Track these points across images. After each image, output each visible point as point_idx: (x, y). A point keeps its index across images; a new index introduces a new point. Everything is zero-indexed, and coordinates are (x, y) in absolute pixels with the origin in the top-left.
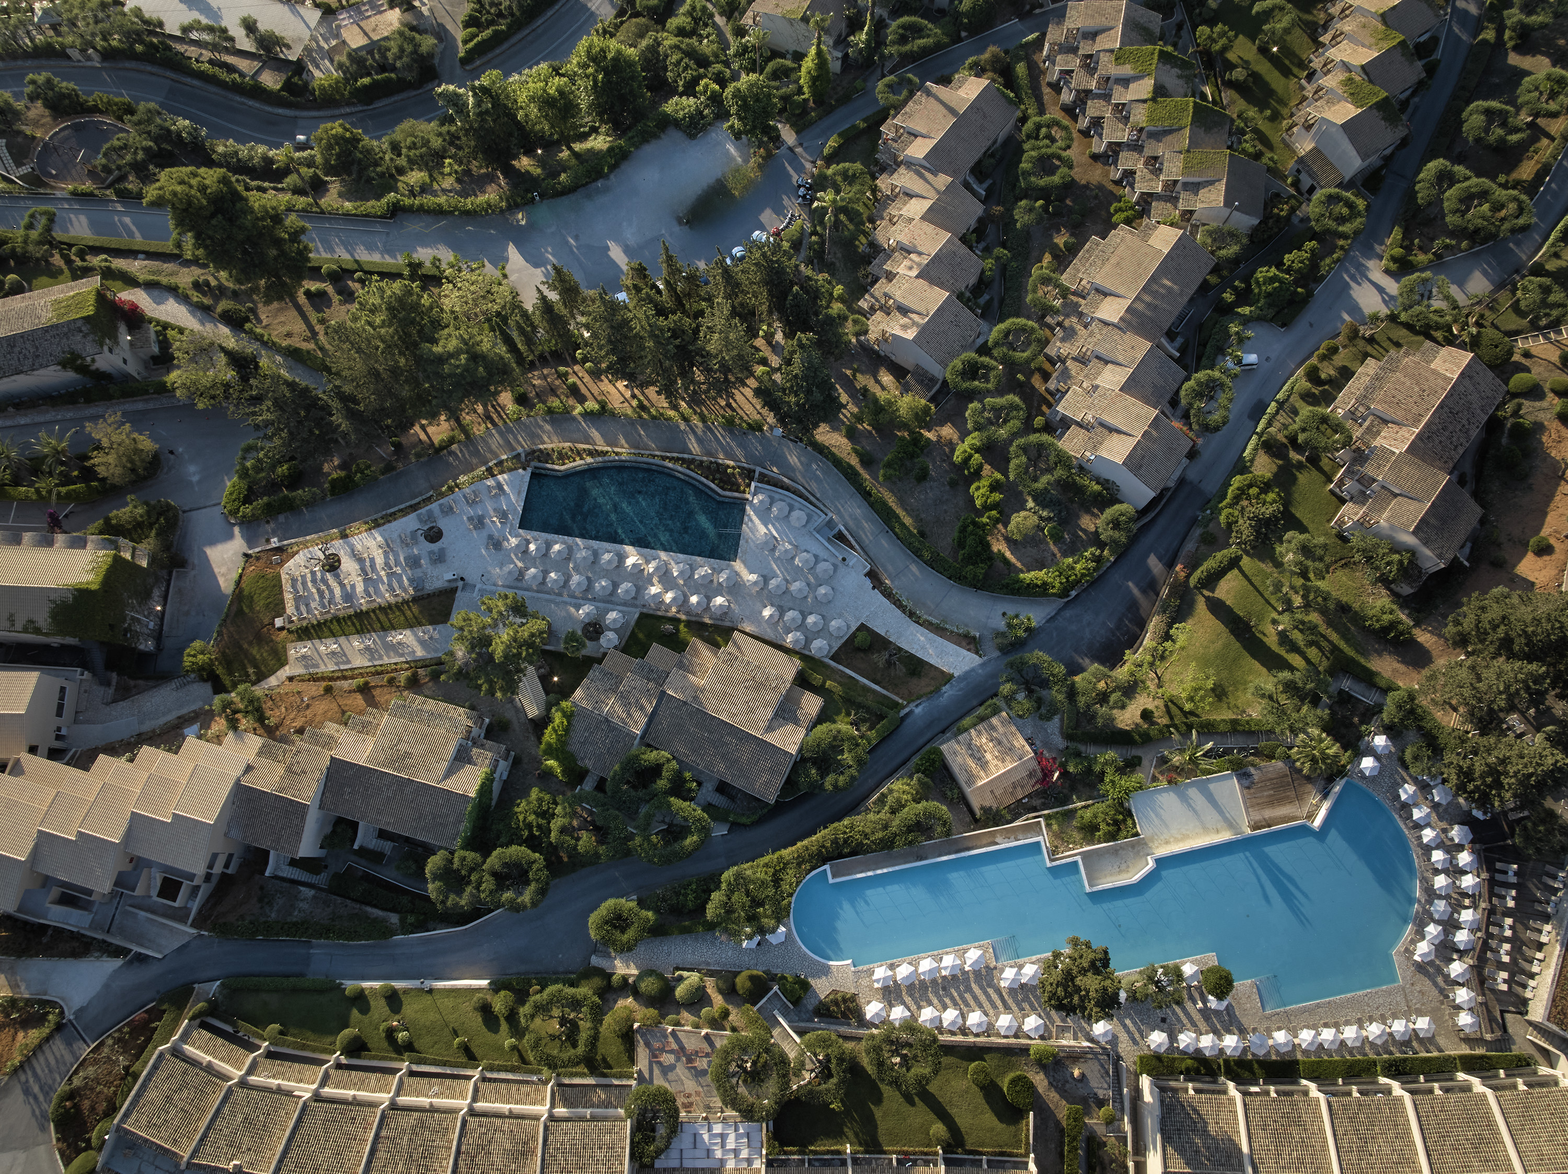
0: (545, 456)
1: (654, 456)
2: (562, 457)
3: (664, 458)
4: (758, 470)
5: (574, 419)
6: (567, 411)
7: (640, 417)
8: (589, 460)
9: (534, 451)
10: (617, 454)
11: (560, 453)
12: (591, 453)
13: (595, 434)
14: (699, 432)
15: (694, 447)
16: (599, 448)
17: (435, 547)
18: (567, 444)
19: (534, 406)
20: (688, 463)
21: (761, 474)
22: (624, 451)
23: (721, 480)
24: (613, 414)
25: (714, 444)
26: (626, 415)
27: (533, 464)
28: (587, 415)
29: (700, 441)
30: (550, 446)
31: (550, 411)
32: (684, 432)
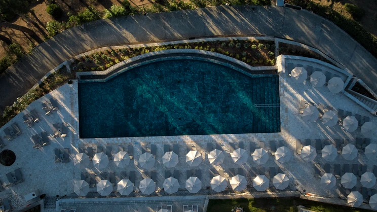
0: (87, 64)
1: (184, 45)
2: (103, 61)
3: (193, 46)
4: (277, 41)
5: (105, 23)
6: (97, 17)
7: (161, 10)
8: (128, 60)
9: (77, 61)
10: (150, 49)
11: (100, 59)
12: (127, 53)
13: (127, 34)
14: (215, 15)
15: (215, 30)
16: (133, 47)
17: (11, 169)
18: (105, 49)
19: (68, 18)
20: (215, 46)
21: (281, 44)
22: (156, 46)
23: (248, 57)
24: (137, 13)
25: (231, 24)
26: (149, 11)
27: (78, 74)
28: (116, 17)
29: (217, 23)
30: (89, 53)
31: (83, 20)
32: (203, 17)
